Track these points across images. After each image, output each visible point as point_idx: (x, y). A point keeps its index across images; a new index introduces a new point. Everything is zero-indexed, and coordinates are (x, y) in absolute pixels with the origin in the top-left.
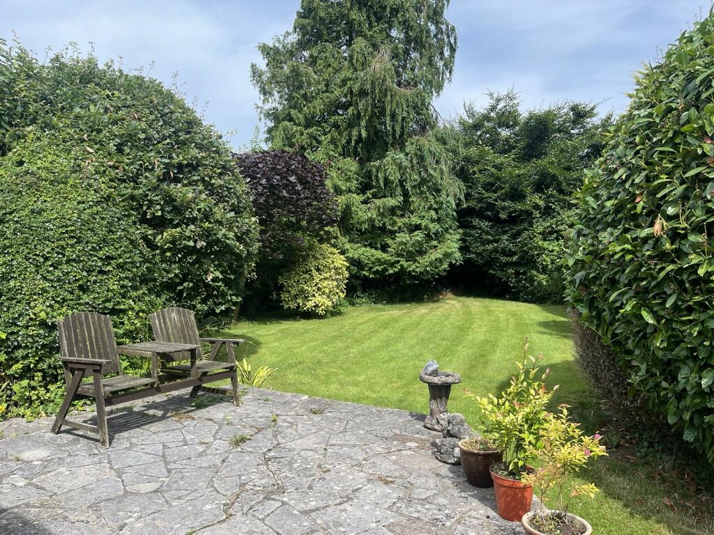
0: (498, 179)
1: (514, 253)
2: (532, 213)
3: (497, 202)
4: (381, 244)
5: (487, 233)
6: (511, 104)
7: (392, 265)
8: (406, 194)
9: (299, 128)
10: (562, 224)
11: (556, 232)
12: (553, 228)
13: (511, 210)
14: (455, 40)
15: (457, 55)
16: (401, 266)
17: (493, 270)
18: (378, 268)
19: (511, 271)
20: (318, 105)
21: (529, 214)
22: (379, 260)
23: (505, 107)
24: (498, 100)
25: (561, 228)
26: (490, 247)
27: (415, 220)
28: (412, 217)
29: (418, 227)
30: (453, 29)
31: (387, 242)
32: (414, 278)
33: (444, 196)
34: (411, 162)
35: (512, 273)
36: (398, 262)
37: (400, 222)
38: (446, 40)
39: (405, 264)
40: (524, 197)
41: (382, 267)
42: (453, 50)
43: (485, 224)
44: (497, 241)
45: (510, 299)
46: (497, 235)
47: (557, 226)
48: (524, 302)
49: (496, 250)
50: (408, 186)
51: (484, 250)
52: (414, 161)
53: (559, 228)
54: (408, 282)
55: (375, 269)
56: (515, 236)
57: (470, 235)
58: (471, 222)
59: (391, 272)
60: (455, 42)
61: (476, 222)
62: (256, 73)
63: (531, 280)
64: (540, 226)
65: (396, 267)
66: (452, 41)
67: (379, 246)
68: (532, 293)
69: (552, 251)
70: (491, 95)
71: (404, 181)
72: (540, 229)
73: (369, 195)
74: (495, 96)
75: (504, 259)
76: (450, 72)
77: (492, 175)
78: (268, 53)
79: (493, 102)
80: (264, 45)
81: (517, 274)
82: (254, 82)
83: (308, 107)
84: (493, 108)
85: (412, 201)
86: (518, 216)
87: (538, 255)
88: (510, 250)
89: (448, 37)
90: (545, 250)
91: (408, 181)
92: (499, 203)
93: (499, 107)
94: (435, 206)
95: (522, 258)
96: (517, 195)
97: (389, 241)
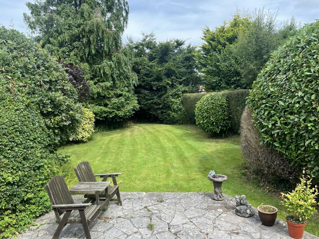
0: (151, 72)
1: (160, 104)
2: (166, 87)
3: (152, 82)
4: (104, 104)
5: (148, 96)
6: (152, 38)
7: (110, 113)
8: (113, 80)
9: (56, 48)
10: (179, 91)
11: (177, 94)
12: (176, 93)
13: (158, 85)
14: (128, 8)
15: (129, 15)
16: (116, 113)
17: (151, 111)
18: (105, 115)
19: (159, 112)
20: (66, 36)
21: (165, 87)
22: (104, 111)
23: (149, 40)
24: (147, 37)
25: (179, 93)
26: (150, 102)
27: (119, 92)
28: (117, 90)
29: (121, 95)
30: (127, 3)
31: (107, 103)
32: (121, 118)
33: (131, 81)
34: (115, 65)
35: (160, 113)
36: (113, 112)
37: (112, 93)
38: (124, 8)
39: (117, 112)
40: (162, 80)
41: (106, 115)
42: (127, 13)
43: (146, 92)
44: (152, 99)
45: (159, 123)
46: (152, 97)
47: (177, 92)
48: (166, 124)
49: (152, 103)
50: (115, 76)
51: (147, 103)
52: (117, 65)
53: (178, 93)
54: (118, 120)
55: (103, 116)
56: (160, 97)
57: (140, 97)
58: (141, 91)
59: (111, 116)
60: (128, 9)
61: (143, 91)
62: (26, 18)
63: (169, 115)
64: (170, 92)
65: (113, 114)
66: (127, 9)
67: (103, 104)
68: (169, 121)
69: (177, 102)
70: (143, 34)
71: (113, 74)
72: (171, 94)
73: (96, 81)
74: (145, 34)
75: (156, 107)
76: (126, 23)
77: (148, 70)
78: (31, 7)
79: (144, 37)
80: (29, 3)
81: (162, 112)
82: (26, 22)
83: (60, 37)
84: (144, 40)
85: (117, 83)
86: (161, 88)
87: (171, 105)
88: (158, 103)
89: (125, 6)
90: (174, 102)
91: (114, 74)
92: (152, 83)
93: (147, 40)
94: (127, 85)
95: (164, 106)
96: (159, 79)
97: (108, 102)
